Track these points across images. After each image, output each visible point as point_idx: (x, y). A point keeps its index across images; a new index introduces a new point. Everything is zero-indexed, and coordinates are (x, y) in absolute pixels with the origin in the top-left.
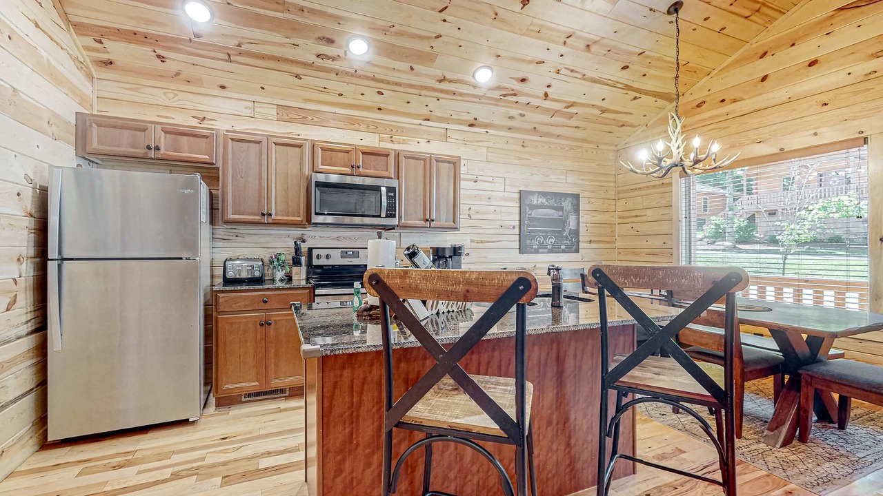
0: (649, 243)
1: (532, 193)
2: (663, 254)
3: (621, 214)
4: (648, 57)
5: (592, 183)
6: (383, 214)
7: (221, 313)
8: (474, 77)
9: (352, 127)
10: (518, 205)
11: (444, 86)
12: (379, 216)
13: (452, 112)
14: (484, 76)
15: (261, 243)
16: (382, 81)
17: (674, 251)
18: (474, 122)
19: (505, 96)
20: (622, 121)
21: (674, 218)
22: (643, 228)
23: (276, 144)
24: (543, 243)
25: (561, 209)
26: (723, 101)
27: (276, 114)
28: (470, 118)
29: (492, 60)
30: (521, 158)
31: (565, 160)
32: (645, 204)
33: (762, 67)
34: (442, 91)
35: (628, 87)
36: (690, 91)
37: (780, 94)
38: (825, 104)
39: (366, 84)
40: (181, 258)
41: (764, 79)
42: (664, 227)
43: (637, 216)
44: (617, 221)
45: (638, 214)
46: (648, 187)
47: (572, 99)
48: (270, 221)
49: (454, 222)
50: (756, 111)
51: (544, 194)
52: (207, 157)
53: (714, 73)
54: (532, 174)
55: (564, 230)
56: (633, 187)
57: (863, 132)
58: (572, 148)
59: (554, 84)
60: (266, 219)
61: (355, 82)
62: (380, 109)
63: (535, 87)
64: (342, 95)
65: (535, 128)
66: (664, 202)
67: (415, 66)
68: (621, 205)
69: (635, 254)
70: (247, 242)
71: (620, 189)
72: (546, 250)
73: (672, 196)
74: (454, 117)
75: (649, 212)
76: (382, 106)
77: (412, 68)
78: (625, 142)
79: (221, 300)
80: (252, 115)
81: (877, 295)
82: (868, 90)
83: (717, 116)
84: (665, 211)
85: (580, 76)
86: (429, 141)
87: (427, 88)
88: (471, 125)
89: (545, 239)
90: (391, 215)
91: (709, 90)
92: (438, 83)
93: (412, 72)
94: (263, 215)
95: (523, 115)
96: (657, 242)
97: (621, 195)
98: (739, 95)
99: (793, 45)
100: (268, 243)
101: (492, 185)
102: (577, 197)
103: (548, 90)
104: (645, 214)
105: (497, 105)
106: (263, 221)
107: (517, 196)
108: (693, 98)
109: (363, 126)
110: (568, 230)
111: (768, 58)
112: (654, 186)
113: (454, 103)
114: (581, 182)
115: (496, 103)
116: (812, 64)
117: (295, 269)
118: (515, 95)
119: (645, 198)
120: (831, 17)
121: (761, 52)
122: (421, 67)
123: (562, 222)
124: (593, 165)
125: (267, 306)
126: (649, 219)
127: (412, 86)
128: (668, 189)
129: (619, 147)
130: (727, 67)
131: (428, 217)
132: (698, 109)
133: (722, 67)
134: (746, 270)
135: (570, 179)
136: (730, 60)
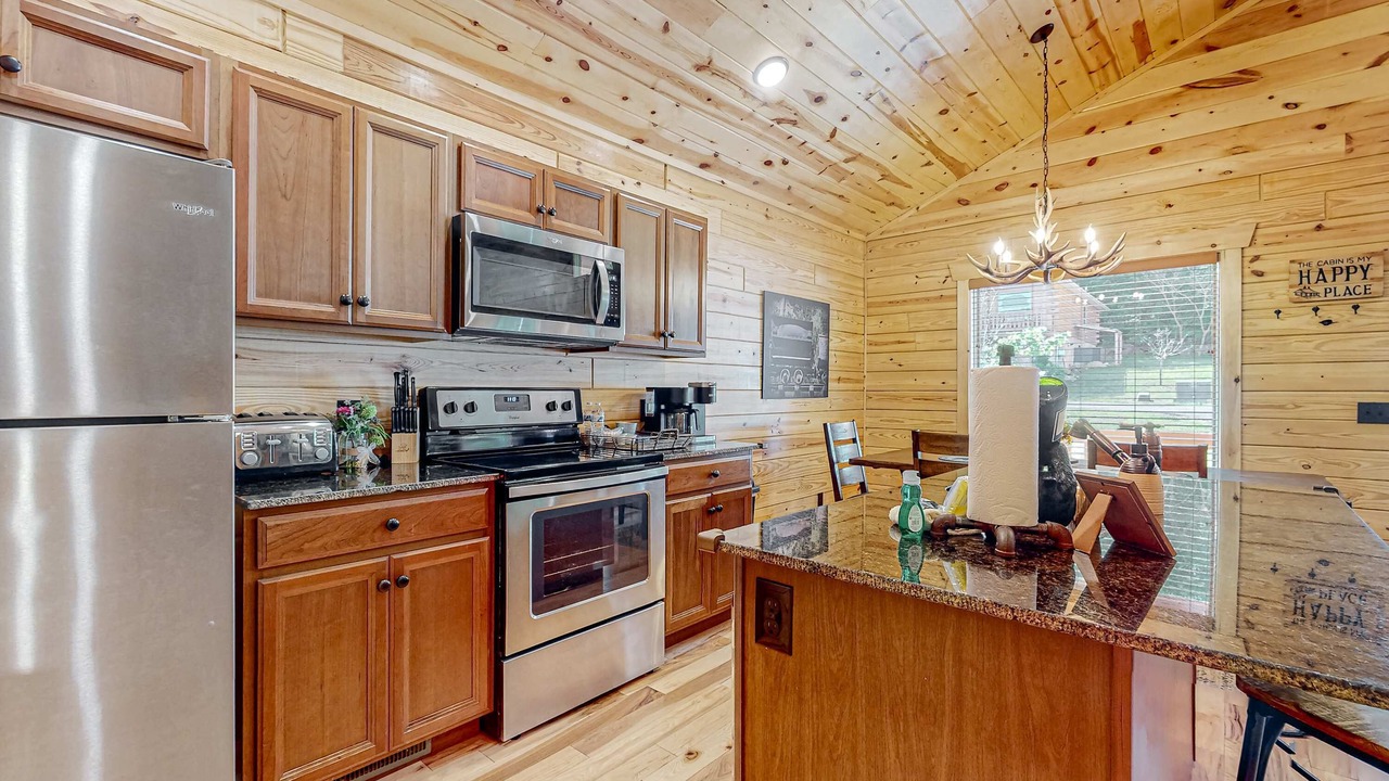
0: (919, 382)
1: (778, 297)
2: (941, 399)
3: (871, 338)
4: (976, 102)
5: (842, 289)
6: (601, 319)
7: (265, 573)
8: (755, 74)
9: (506, 126)
10: (759, 316)
11: (702, 81)
12: (592, 322)
13: (689, 136)
14: (771, 78)
15: (301, 375)
16: (598, 39)
17: (961, 395)
18: (710, 161)
19: (779, 121)
20: (894, 196)
21: (959, 347)
22: (910, 360)
23: (377, 129)
24: (789, 381)
25: (809, 326)
26: (1033, 186)
27: (341, 57)
28: (706, 151)
29: (795, 50)
30: (764, 237)
31: (814, 248)
32: (912, 326)
33: (1089, 146)
34: (693, 89)
35: (931, 146)
36: (986, 167)
37: (1112, 187)
38: (1170, 206)
39: (564, 37)
40: (163, 420)
41: (1092, 162)
42: (943, 360)
43: (899, 342)
44: (867, 349)
45: (901, 340)
46: (917, 300)
47: (859, 149)
48: (361, 319)
49: (699, 340)
51: (792, 300)
52: (181, 126)
53: (1021, 145)
54: (778, 266)
55: (812, 361)
56: (892, 299)
57: (1216, 245)
58: (822, 230)
59: (855, 117)
60: (347, 314)
61: (546, 27)
62: (566, 100)
63: (826, 116)
64: (505, 48)
65: (789, 188)
66: (943, 323)
67: (674, 25)
68: (872, 325)
69: (896, 398)
70: (266, 374)
71: (870, 300)
72: (793, 393)
73: (958, 315)
74: (687, 145)
75: (919, 338)
76: (574, 94)
77: (666, 28)
78: (883, 229)
79: (271, 536)
80: (279, 45)
81: (1231, 449)
82: (1220, 194)
84: (946, 336)
85: (889, 113)
86: (639, 184)
87: (670, 76)
88: (704, 166)
89: (792, 374)
90: (613, 321)
91: (1014, 168)
92: (694, 71)
93: (662, 36)
94: (344, 302)
95: (785, 163)
96: (933, 382)
97: (872, 310)
99: (1129, 123)
100: (320, 375)
101: (727, 277)
102: (826, 307)
103: (842, 126)
104: (912, 339)
105: (759, 136)
106: (342, 318)
107: (758, 299)
108: (990, 175)
109: (528, 129)
110: (817, 361)
111: (1095, 135)
112: (928, 300)
113: (700, 117)
114: (830, 285)
115: (760, 131)
116: (1155, 151)
117: (398, 439)
118: (794, 123)
119: (912, 315)
120: (1177, 95)
121: (1088, 127)
122: (683, 30)
123: (811, 348)
124: (842, 260)
125: (397, 537)
126: (919, 347)
127: (646, 65)
128: (951, 304)
129: (870, 237)
130: (1038, 139)
131: (662, 328)
132: (998, 193)
133: (1034, 138)
134: (1090, 421)
135: (821, 279)
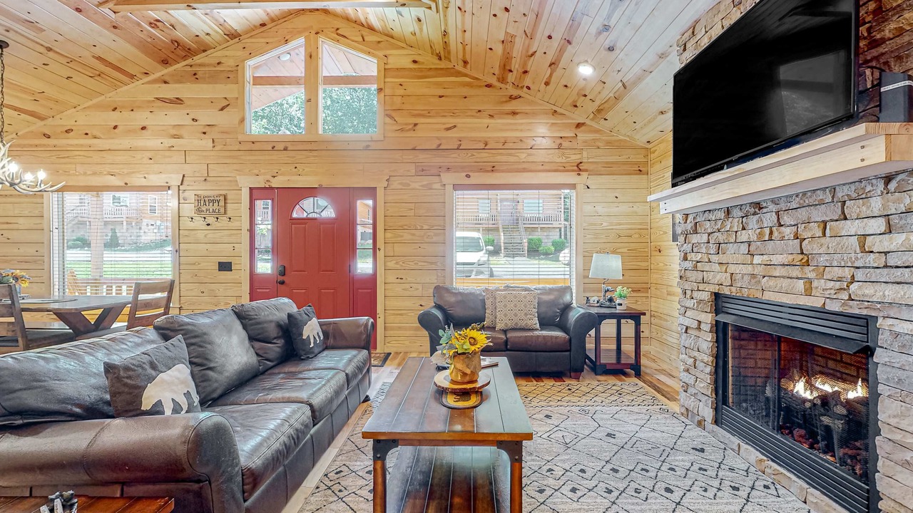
0: (21, 250)
2: (35, 262)
17: (46, 259)
21: (45, 227)
22: (15, 236)
26: (87, 134)
32: (16, 212)
33: (114, 118)
36: (59, 116)
38: (151, 159)
41: (115, 127)
42: (35, 236)
43: (7, 223)
45: (9, 222)
50: (109, 150)
53: (79, 108)
57: (168, 183)
66: (37, 213)
69: (6, 261)
73: (43, 207)
75: (21, 221)
82: (169, 157)
83: (82, 145)
84: (38, 221)
91: (76, 121)
96: (30, 250)
98: (98, 134)
99: (133, 110)
104: (17, 222)
108: (63, 123)
111: (117, 113)
116: (143, 128)
119: (17, 207)
120: (153, 101)
121: (113, 106)
126: (21, 227)
128: (38, 200)
130: (88, 107)
132: (67, 134)
133: (86, 105)
136: (90, 103)
